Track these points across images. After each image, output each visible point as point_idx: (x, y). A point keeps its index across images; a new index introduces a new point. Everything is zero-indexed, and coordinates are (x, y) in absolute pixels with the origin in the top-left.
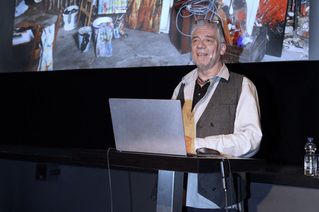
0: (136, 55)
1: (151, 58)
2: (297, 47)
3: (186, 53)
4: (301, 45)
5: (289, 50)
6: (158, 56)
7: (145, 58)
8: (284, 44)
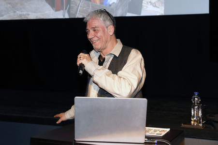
0: (15, 12)
1: (28, 15)
2: (154, 6)
3: (59, 10)
4: (157, 5)
5: (147, 9)
6: (35, 12)
7: (24, 15)
8: (143, 4)
